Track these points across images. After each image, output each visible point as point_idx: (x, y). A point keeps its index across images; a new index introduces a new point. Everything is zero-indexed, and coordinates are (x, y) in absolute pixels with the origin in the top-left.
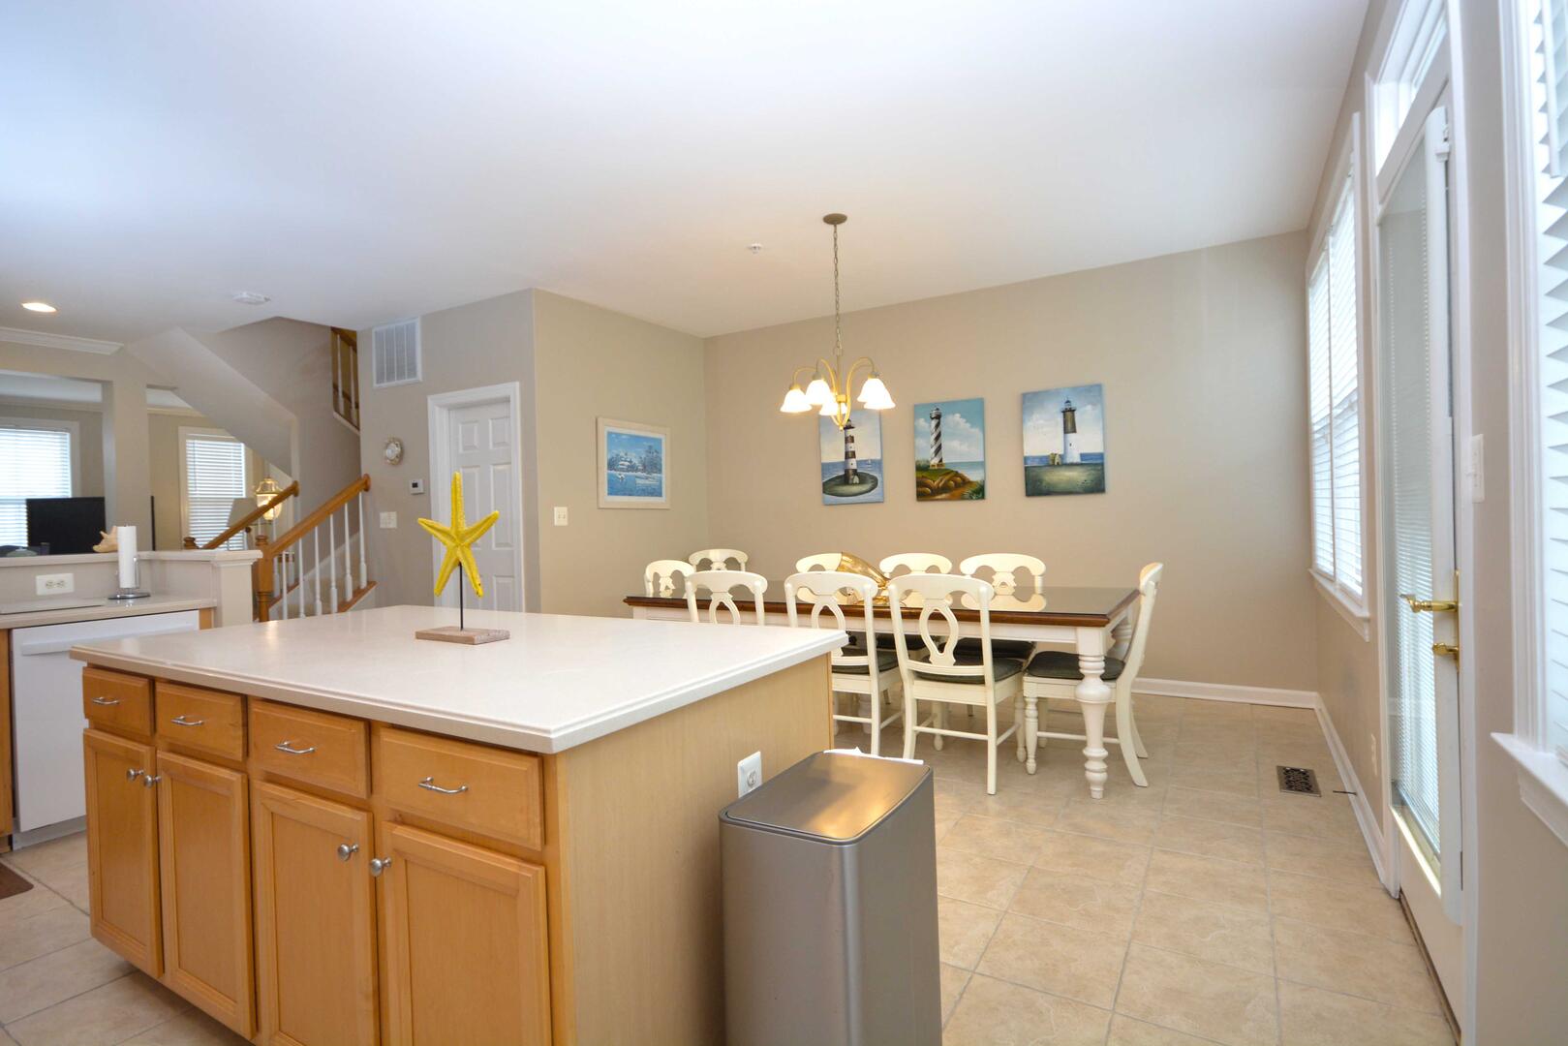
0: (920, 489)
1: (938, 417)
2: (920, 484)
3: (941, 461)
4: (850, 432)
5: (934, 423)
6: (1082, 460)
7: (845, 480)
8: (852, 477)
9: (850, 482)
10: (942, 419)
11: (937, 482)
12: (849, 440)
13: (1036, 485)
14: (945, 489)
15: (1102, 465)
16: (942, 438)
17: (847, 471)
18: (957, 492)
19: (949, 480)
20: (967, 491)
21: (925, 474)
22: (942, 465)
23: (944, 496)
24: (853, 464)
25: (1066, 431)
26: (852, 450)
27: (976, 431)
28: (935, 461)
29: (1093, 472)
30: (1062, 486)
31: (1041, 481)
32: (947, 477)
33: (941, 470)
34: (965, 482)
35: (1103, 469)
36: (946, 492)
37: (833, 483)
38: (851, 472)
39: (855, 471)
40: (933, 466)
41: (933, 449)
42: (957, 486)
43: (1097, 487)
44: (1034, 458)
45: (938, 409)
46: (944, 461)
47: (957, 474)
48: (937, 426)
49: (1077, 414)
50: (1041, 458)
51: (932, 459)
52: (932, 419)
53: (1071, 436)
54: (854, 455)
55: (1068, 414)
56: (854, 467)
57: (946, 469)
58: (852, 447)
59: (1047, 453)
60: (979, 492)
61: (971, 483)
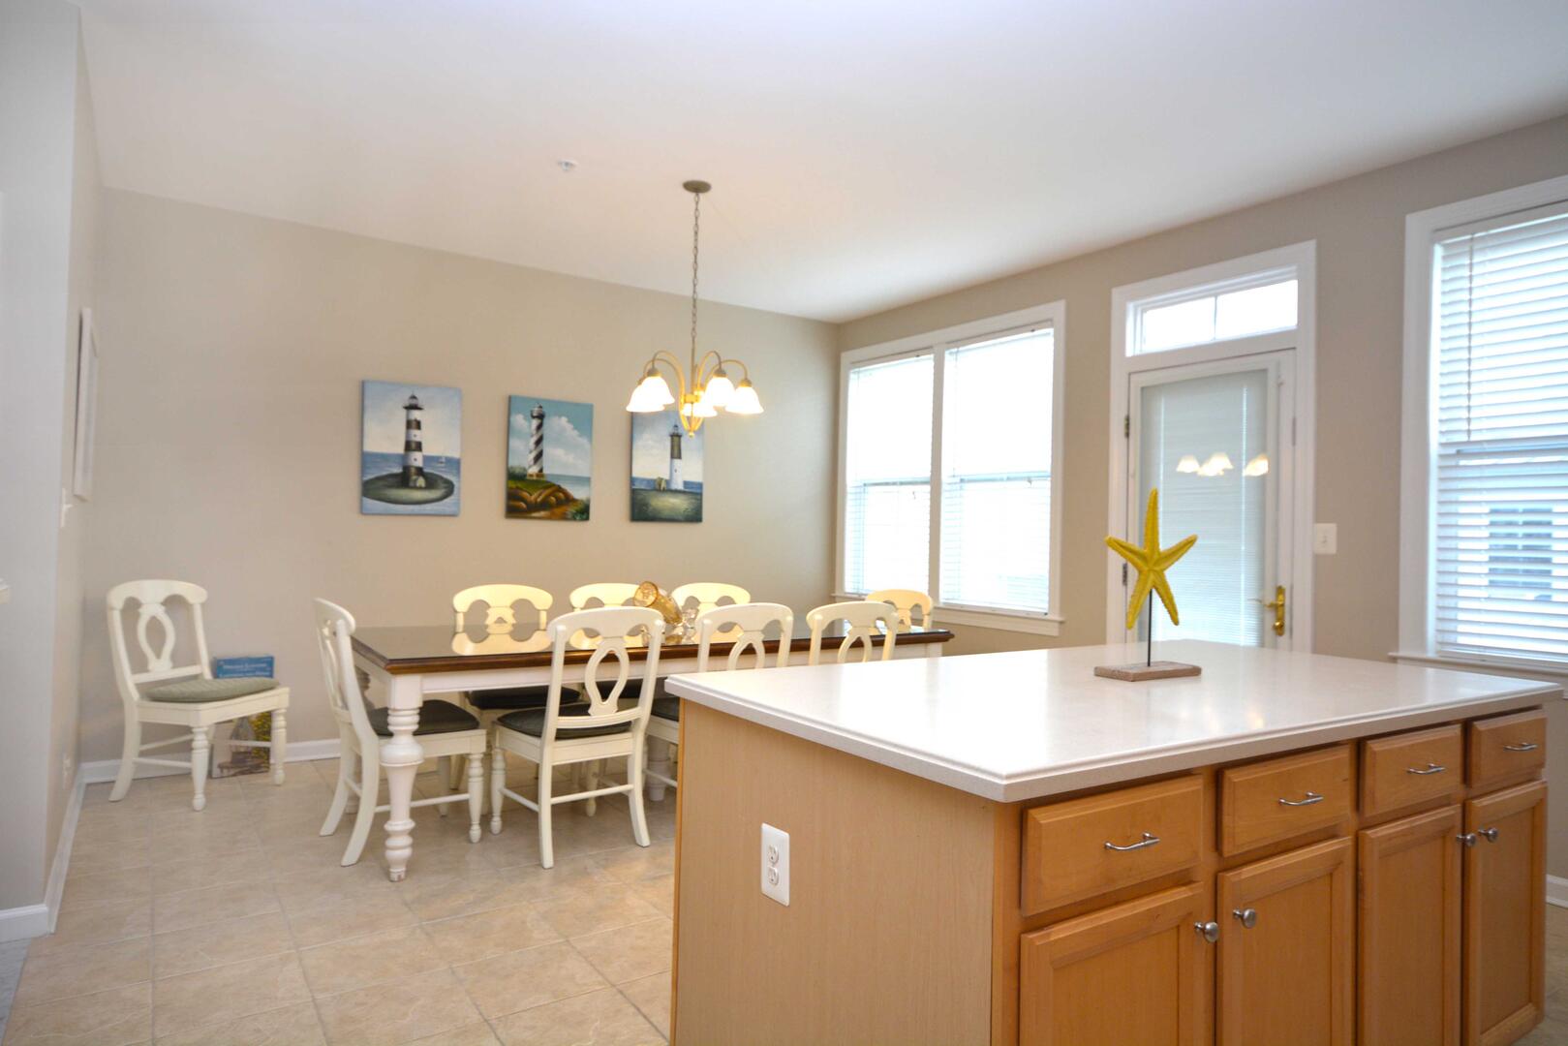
0: (512, 503)
1: (541, 417)
2: (512, 496)
3: (541, 470)
4: (416, 415)
5: (535, 423)
6: (685, 487)
7: (404, 479)
8: (414, 477)
9: (411, 484)
10: (545, 421)
11: (535, 496)
12: (413, 425)
13: (641, 510)
14: (544, 505)
15: (701, 494)
16: (545, 442)
17: (406, 469)
18: (558, 511)
19: (550, 495)
20: (571, 509)
21: (520, 485)
22: (542, 476)
23: (542, 514)
24: (417, 459)
25: (673, 457)
26: (418, 439)
27: (584, 441)
28: (533, 470)
29: (693, 501)
30: (666, 514)
31: (646, 505)
32: (548, 491)
33: (540, 482)
34: (569, 499)
35: (701, 500)
36: (544, 510)
37: (381, 483)
38: (413, 470)
39: (420, 471)
40: (531, 475)
41: (532, 456)
42: (560, 503)
43: (695, 517)
44: (643, 480)
45: (541, 407)
46: (545, 472)
47: (559, 489)
48: (539, 427)
49: (682, 439)
50: (649, 481)
51: (530, 467)
52: (534, 417)
53: (677, 462)
54: (419, 447)
55: (676, 439)
56: (419, 463)
57: (547, 482)
58: (417, 435)
59: (655, 477)
60: (583, 512)
61: (574, 500)
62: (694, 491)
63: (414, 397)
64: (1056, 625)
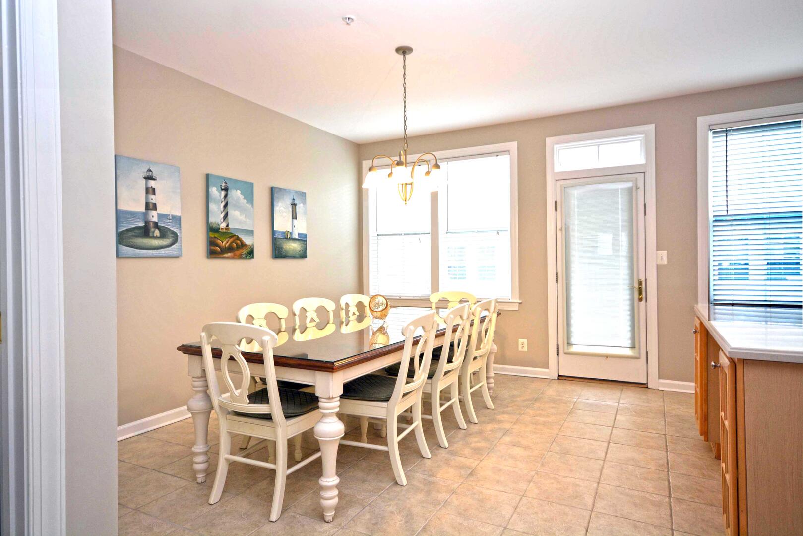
0: (212, 248)
1: (226, 189)
2: (212, 243)
3: (227, 226)
4: (152, 183)
5: (223, 193)
6: (299, 237)
7: (145, 231)
8: (153, 229)
9: (151, 235)
10: (229, 192)
11: (224, 243)
12: (150, 191)
13: (278, 253)
14: (230, 249)
15: (306, 241)
16: (229, 206)
17: (147, 223)
18: (238, 252)
19: (232, 243)
20: (244, 251)
21: (216, 235)
22: (228, 229)
23: (229, 254)
24: (154, 216)
25: (293, 218)
26: (153, 202)
28: (223, 225)
29: (303, 245)
30: (291, 253)
31: (282, 248)
32: (231, 240)
33: (228, 234)
34: (243, 245)
35: (306, 244)
36: (230, 252)
37: (130, 234)
38: (151, 224)
39: (156, 225)
40: (222, 229)
41: (222, 215)
42: (238, 247)
43: (303, 255)
44: (280, 232)
45: (226, 183)
46: (229, 227)
47: (238, 238)
48: (226, 196)
49: (297, 207)
50: (283, 233)
51: (222, 223)
52: (222, 189)
53: (294, 220)
54: (155, 207)
55: (294, 206)
56: (155, 219)
57: (231, 233)
58: (153, 199)
59: (284, 230)
60: (251, 254)
61: (246, 245)
62: (302, 239)
63: (149, 170)
64: (518, 304)
